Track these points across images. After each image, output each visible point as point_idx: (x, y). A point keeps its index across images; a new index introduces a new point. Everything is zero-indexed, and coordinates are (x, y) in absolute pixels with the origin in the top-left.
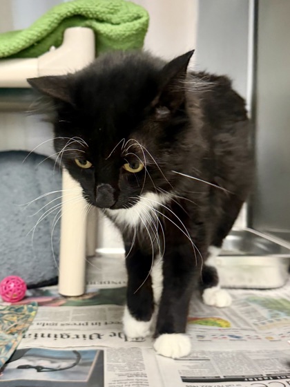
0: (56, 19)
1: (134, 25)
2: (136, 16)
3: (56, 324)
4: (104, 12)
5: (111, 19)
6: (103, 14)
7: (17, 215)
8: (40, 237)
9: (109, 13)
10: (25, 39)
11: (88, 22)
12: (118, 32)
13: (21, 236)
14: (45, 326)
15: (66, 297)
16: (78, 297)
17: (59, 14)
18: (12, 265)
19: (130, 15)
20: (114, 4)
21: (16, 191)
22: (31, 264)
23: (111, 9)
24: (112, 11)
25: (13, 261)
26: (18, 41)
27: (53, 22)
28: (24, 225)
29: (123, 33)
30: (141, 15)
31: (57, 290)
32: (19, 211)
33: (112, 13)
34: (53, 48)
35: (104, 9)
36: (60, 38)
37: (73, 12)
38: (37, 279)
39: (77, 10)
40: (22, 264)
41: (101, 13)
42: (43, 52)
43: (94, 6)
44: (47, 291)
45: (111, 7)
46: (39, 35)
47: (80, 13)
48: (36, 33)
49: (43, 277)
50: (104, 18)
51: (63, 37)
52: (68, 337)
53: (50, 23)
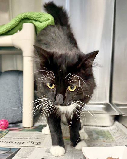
0: (18, 20)
1: (46, 23)
2: (47, 19)
3: (11, 138)
4: (36, 17)
5: (39, 20)
6: (36, 18)
7: (8, 96)
8: (16, 105)
9: (38, 17)
10: (6, 28)
11: (31, 21)
12: (41, 26)
13: (8, 104)
14: (7, 139)
15: (24, 128)
16: (29, 128)
17: (19, 18)
18: (5, 115)
19: (45, 18)
20: (40, 14)
21: (9, 86)
22: (13, 115)
23: (39, 16)
24: (40, 17)
25: (5, 114)
26: (3, 29)
27: (16, 21)
28: (10, 100)
29: (43, 26)
30: (49, 19)
31: (22, 125)
32: (9, 95)
33: (40, 18)
34: (19, 31)
35: (36, 16)
36: (21, 27)
37: (24, 17)
38: (15, 121)
39: (25, 16)
40: (9, 114)
41: (35, 17)
42: (15, 33)
43: (32, 15)
44: (19, 125)
45: (39, 15)
46: (11, 26)
47: (27, 17)
48: (10, 26)
49: (18, 120)
50: (36, 19)
51: (22, 27)
52: (12, 142)
53: (15, 21)
